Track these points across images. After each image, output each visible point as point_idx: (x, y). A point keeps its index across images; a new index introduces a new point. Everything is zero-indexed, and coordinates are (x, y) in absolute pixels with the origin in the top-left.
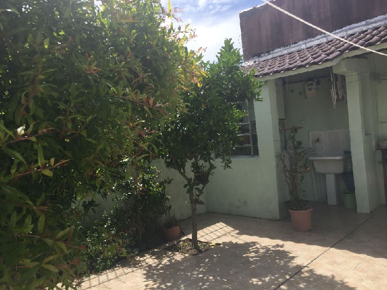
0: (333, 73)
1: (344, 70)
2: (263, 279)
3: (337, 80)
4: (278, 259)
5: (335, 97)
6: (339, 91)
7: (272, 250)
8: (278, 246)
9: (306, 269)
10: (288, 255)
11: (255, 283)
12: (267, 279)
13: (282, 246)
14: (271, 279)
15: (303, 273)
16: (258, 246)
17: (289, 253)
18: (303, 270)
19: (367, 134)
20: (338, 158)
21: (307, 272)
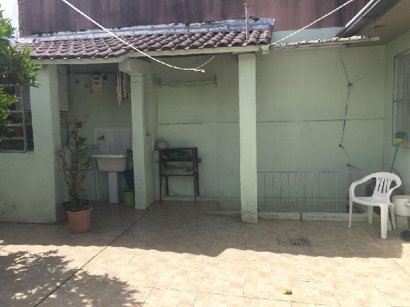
0: (119, 71)
1: (130, 69)
2: (29, 292)
3: (122, 78)
4: (49, 267)
5: (119, 95)
6: (124, 90)
7: (43, 258)
8: (50, 252)
9: (80, 272)
10: (62, 260)
11: (18, 298)
12: (34, 291)
13: (55, 252)
14: (39, 290)
15: (76, 277)
16: (27, 255)
17: (63, 257)
18: (76, 274)
19: (147, 135)
20: (121, 156)
21: (81, 275)
